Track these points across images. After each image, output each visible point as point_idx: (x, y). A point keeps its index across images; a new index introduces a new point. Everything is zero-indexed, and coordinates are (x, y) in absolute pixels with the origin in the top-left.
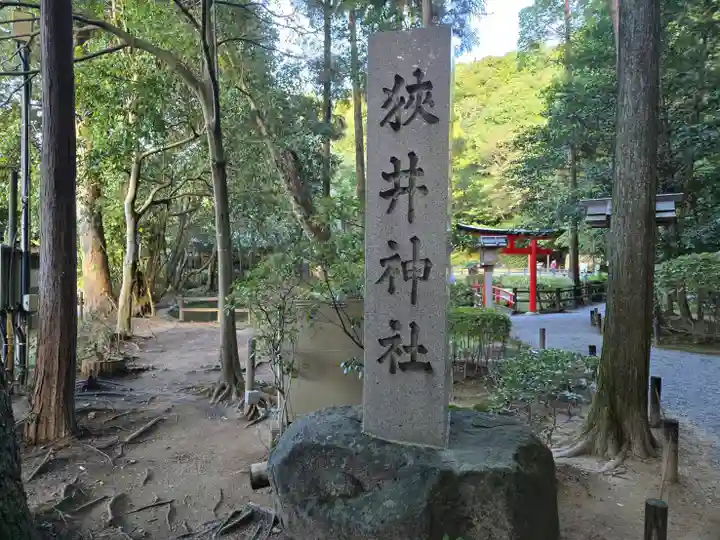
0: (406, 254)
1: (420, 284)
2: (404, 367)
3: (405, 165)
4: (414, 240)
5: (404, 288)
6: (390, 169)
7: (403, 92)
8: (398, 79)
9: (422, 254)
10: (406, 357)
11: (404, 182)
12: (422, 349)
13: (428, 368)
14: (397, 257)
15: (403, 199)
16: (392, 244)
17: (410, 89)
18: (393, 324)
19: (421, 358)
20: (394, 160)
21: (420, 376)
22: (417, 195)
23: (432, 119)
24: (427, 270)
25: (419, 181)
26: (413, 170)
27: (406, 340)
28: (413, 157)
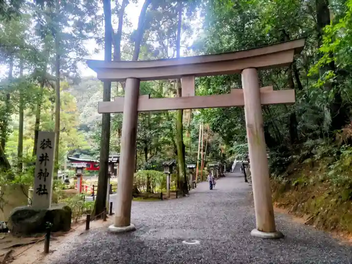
0: (44, 172)
1: (47, 178)
3: (45, 155)
4: (46, 169)
5: (43, 178)
6: (41, 156)
7: (45, 142)
8: (44, 140)
9: (47, 172)
10: (43, 192)
11: (44, 158)
12: (46, 190)
13: (47, 193)
14: (42, 173)
15: (44, 162)
16: (41, 170)
17: (47, 142)
18: (41, 186)
20: (43, 154)
21: (45, 195)
22: (47, 161)
23: (51, 147)
24: (48, 175)
25: (47, 158)
27: (43, 188)
28: (46, 154)
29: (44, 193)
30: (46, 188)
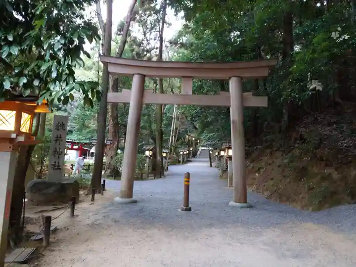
0: (58, 150)
1: (60, 156)
2: (56, 169)
3: (59, 136)
4: (60, 149)
5: (57, 156)
6: (56, 137)
7: (59, 125)
8: (59, 123)
10: (56, 168)
11: (58, 139)
12: (59, 166)
13: (60, 169)
14: (56, 151)
15: (58, 142)
16: (56, 149)
17: (61, 124)
18: (55, 162)
19: (59, 168)
20: (57, 135)
22: (61, 141)
23: (64, 130)
24: (61, 153)
25: (62, 139)
26: (60, 137)
27: (57, 164)
28: (61, 135)
29: (58, 169)
30: (60, 164)
